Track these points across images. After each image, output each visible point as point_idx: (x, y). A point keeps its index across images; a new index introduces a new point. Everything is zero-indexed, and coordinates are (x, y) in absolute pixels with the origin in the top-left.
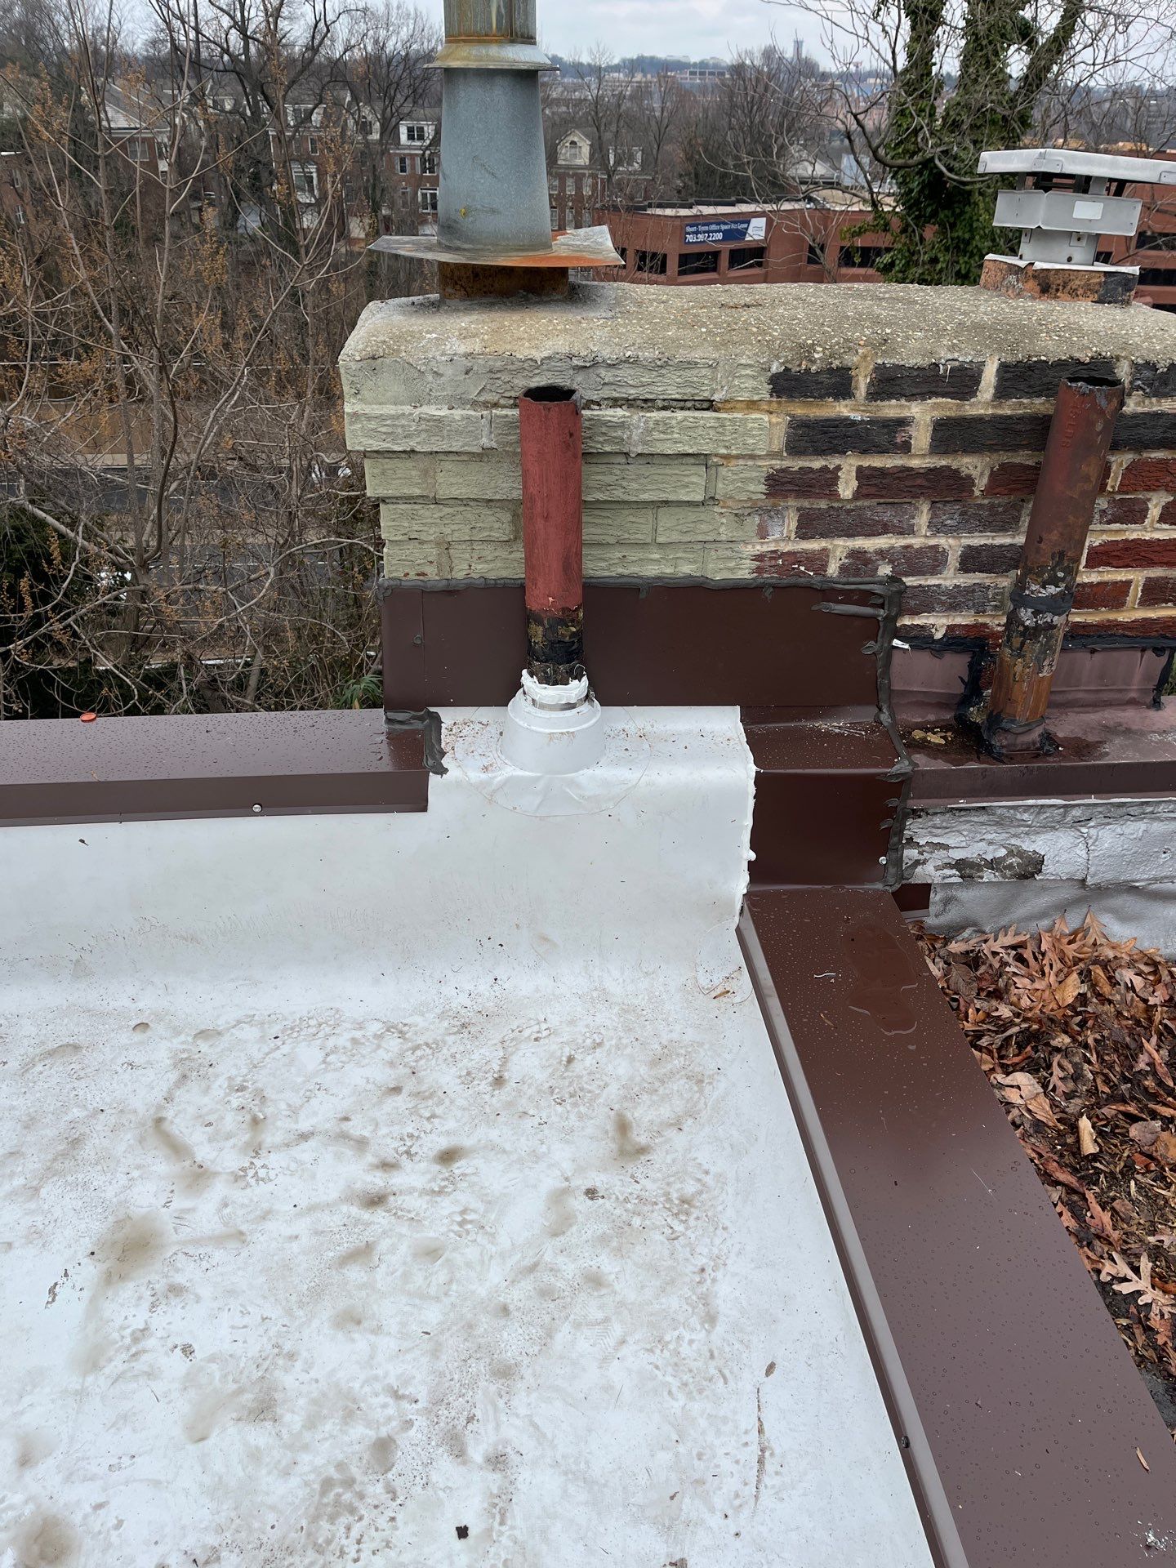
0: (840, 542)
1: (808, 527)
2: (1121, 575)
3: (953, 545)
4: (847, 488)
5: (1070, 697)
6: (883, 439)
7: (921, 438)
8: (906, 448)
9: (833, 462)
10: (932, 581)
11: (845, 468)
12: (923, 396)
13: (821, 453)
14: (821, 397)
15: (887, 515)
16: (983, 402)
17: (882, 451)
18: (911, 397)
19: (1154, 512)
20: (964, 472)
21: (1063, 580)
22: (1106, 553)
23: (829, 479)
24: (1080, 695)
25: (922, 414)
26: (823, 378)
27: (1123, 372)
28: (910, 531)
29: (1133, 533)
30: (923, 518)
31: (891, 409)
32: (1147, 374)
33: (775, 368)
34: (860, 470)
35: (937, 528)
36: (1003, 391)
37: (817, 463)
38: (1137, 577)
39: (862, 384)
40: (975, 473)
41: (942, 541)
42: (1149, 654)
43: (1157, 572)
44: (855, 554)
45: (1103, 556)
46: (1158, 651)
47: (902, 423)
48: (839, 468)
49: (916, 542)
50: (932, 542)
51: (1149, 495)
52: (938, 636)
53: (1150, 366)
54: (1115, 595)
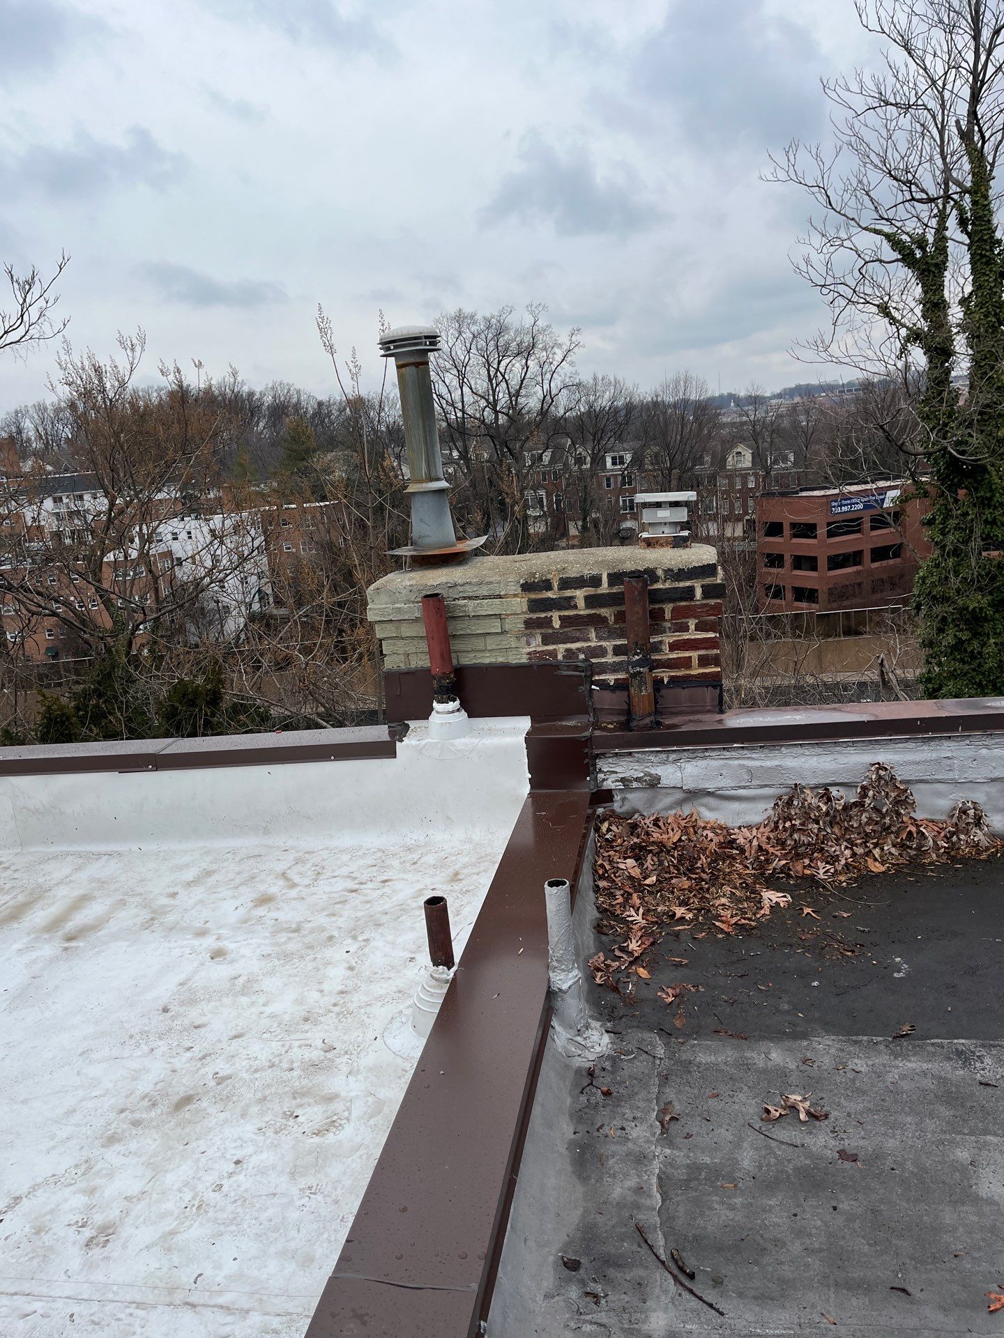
0: (561, 646)
1: (546, 641)
2: (687, 654)
3: (608, 645)
4: (557, 624)
5: (679, 709)
6: (566, 604)
7: (581, 603)
8: (575, 607)
9: (549, 614)
10: (603, 660)
11: (554, 616)
12: (580, 588)
13: (544, 611)
14: (541, 591)
15: (578, 634)
16: (604, 588)
17: (566, 609)
18: (575, 588)
19: (692, 627)
20: (603, 615)
21: (640, 653)
22: (676, 645)
23: (548, 621)
24: (684, 708)
25: (580, 594)
26: (540, 584)
27: (660, 573)
28: (588, 640)
29: (686, 636)
30: (593, 635)
31: (568, 593)
32: (670, 573)
33: (522, 581)
34: (560, 616)
35: (600, 638)
36: (611, 584)
37: (543, 615)
38: (694, 655)
39: (556, 585)
40: (607, 615)
41: (603, 643)
42: (710, 689)
43: (703, 652)
44: (567, 650)
45: (674, 647)
46: (714, 687)
47: (572, 598)
48: (551, 616)
49: (593, 644)
50: (599, 644)
51: (687, 620)
52: (612, 683)
53: (672, 570)
54: (687, 663)
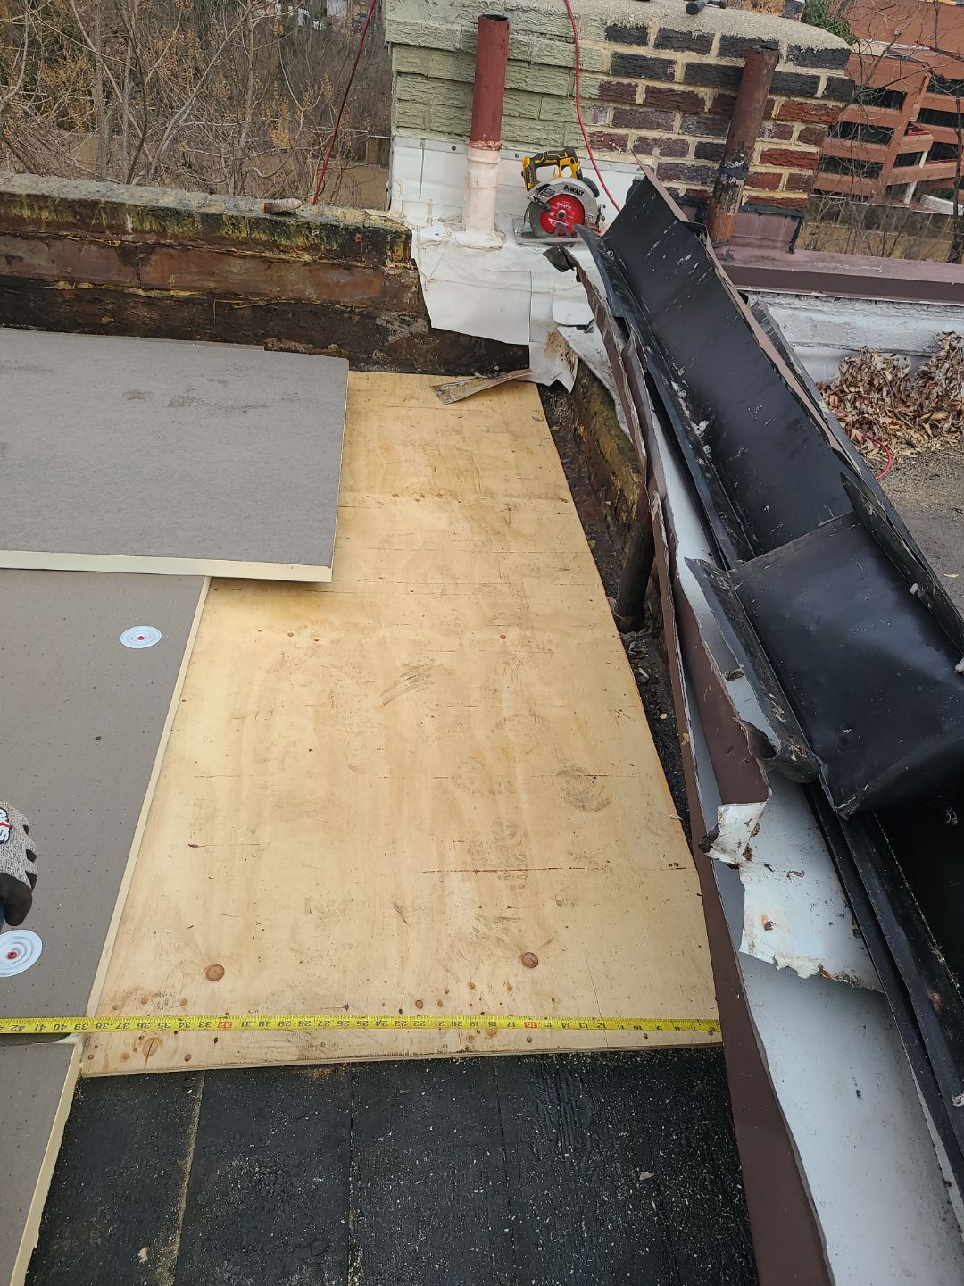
0: (634, 131)
1: (619, 121)
2: (778, 170)
3: (693, 141)
4: (640, 98)
5: (747, 241)
6: (660, 71)
7: (679, 73)
8: (671, 78)
9: (634, 81)
10: (680, 161)
11: (640, 85)
12: (684, 49)
13: (629, 75)
14: (631, 43)
15: (660, 118)
16: (712, 59)
17: (659, 79)
18: (677, 49)
19: (796, 134)
20: (701, 96)
21: (743, 159)
22: (769, 156)
23: (632, 90)
24: (752, 240)
25: (682, 58)
26: (633, 32)
27: (784, 50)
28: (669, 129)
29: (784, 145)
30: (678, 123)
31: (666, 54)
32: (795, 52)
33: (609, 23)
34: (647, 88)
35: (685, 129)
36: (722, 53)
37: (626, 81)
38: (785, 172)
39: (652, 38)
40: (706, 98)
41: (688, 138)
42: (789, 219)
43: (795, 171)
44: (642, 139)
45: (767, 158)
46: (794, 218)
47: (671, 62)
48: (637, 85)
49: (674, 136)
50: (681, 137)
51: (794, 123)
52: (681, 195)
53: (798, 48)
54: (772, 182)
